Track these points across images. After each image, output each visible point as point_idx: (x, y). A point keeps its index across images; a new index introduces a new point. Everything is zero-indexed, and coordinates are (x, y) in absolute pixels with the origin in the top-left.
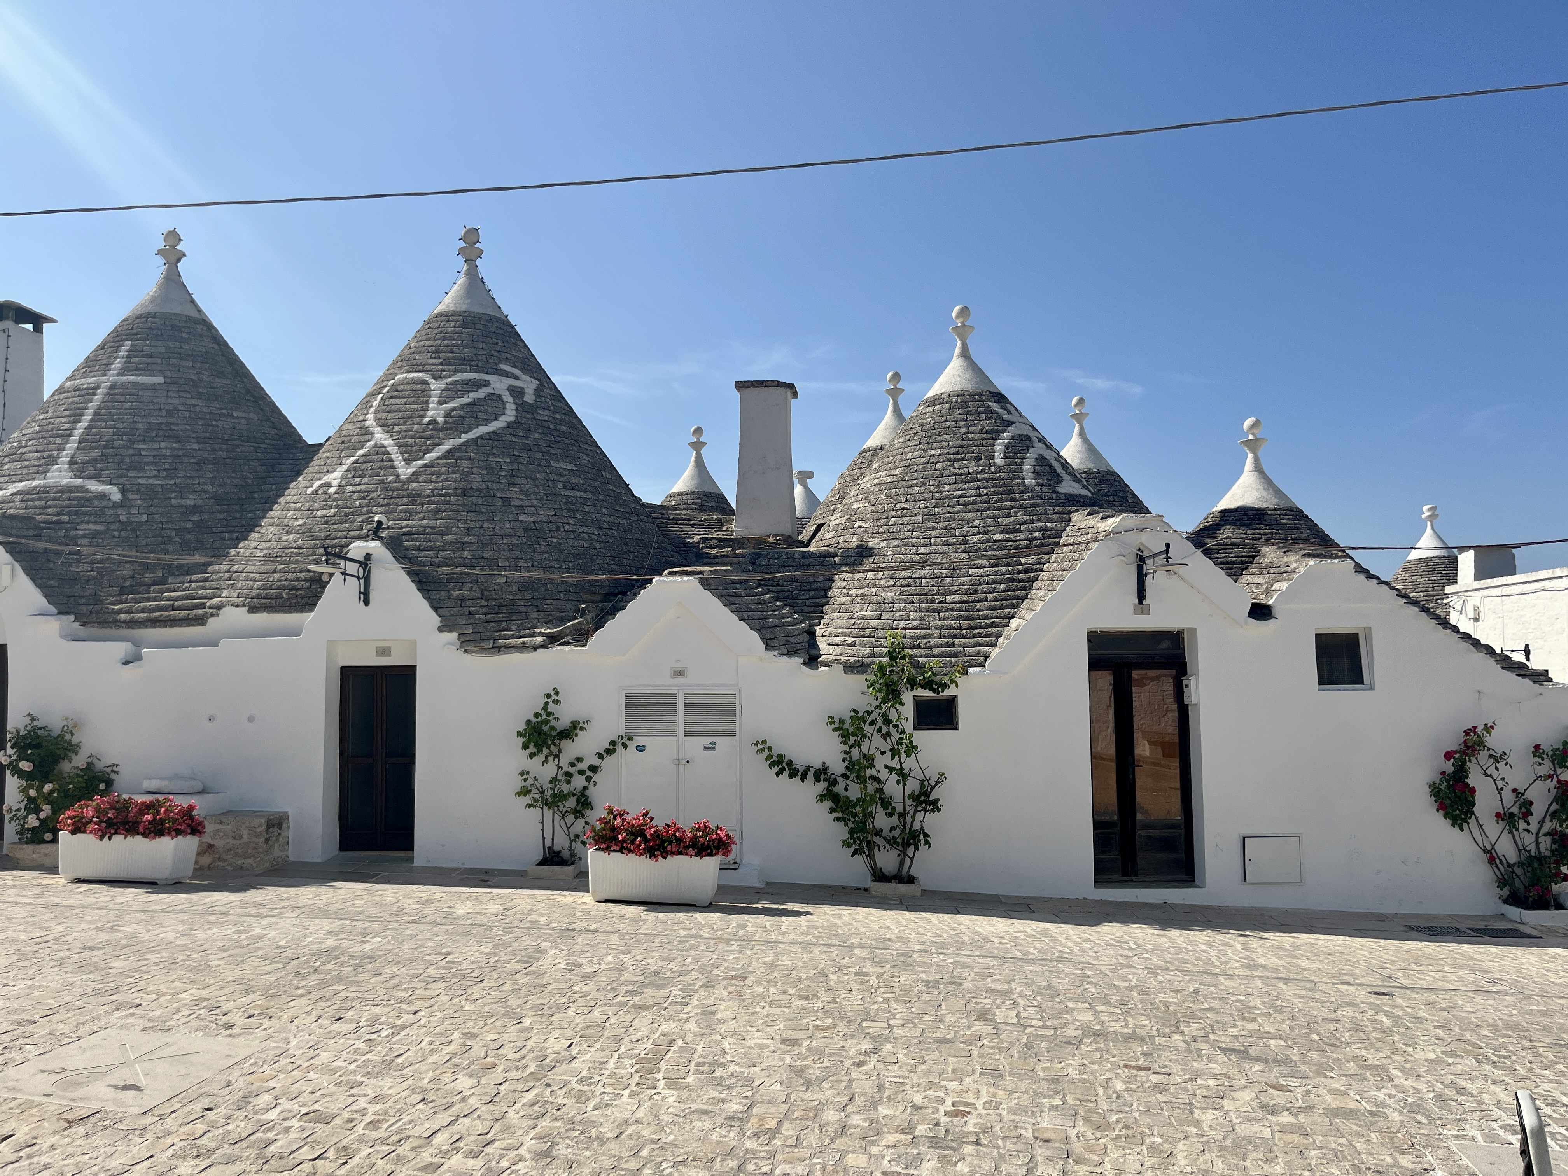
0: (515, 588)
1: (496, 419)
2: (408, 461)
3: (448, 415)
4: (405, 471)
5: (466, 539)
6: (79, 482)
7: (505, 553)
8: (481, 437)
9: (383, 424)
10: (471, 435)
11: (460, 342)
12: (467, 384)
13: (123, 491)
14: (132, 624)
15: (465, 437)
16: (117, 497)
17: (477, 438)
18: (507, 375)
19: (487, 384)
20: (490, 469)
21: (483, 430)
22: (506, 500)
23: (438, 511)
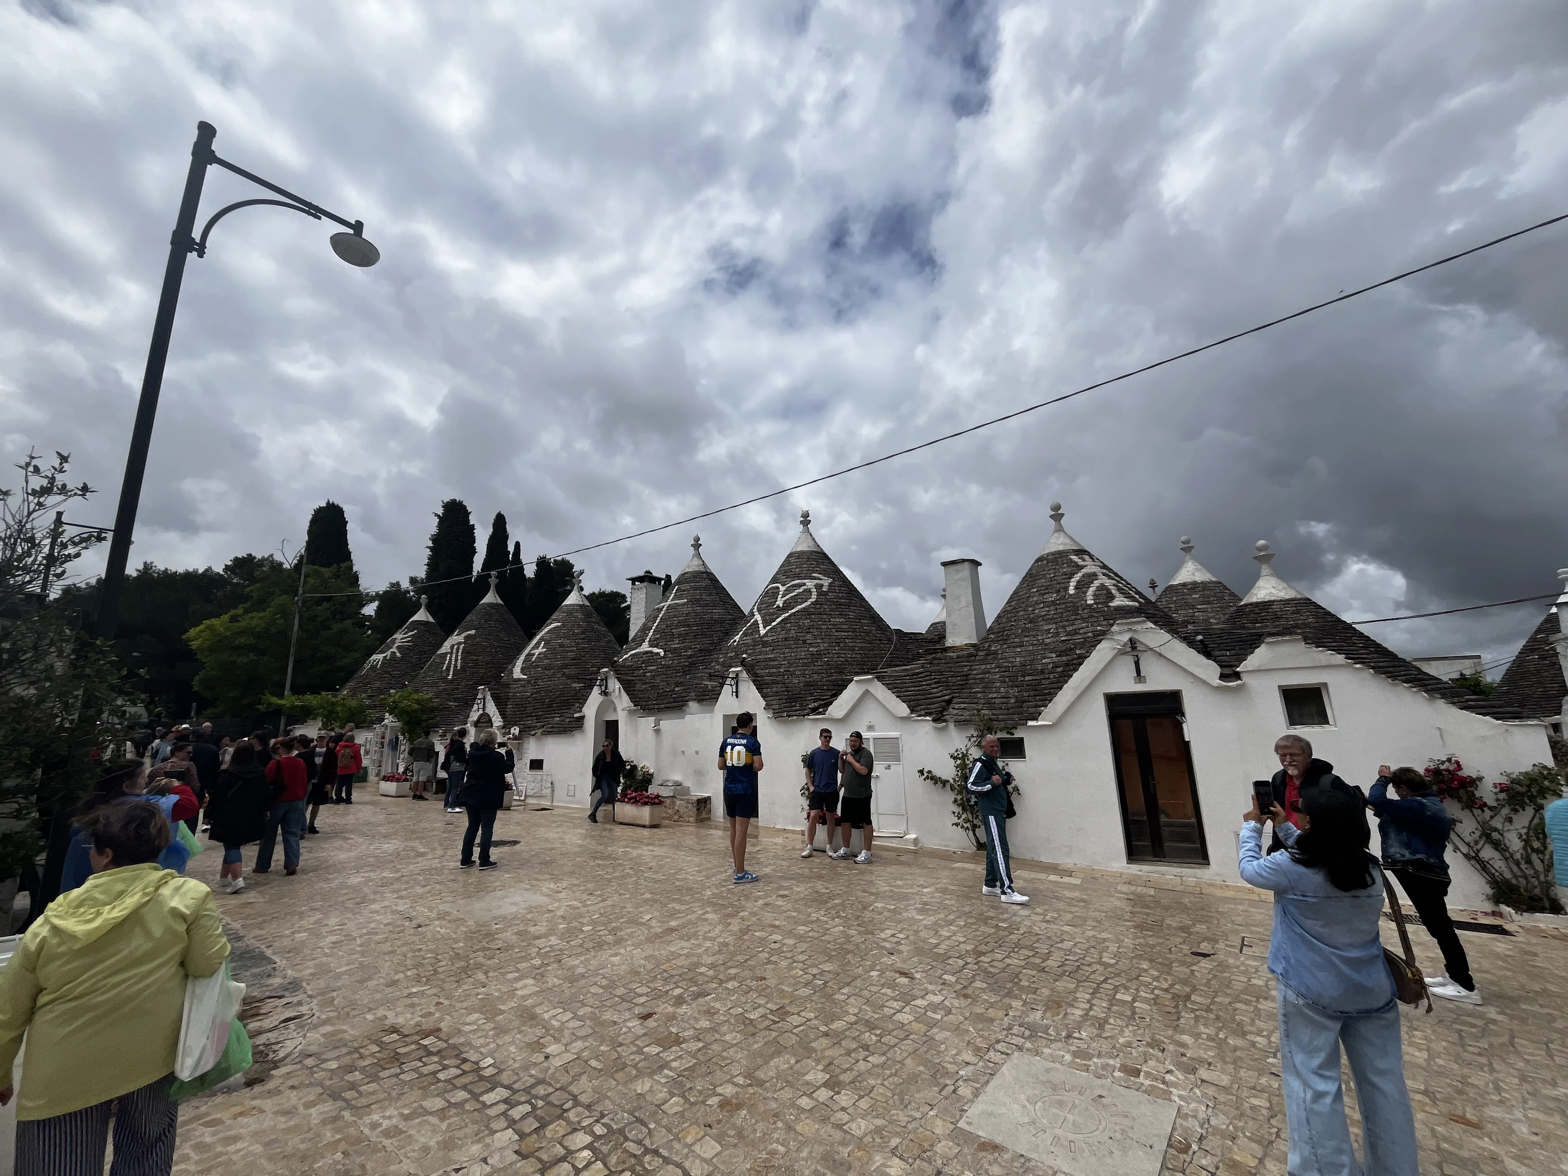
0: (802, 685)
1: (806, 601)
2: (764, 627)
3: (785, 602)
4: (763, 632)
6: (650, 649)
7: (800, 668)
8: (798, 611)
9: (759, 610)
10: (793, 611)
11: (796, 566)
12: (796, 586)
13: (665, 651)
14: (660, 710)
15: (791, 612)
16: (662, 654)
17: (796, 612)
18: (815, 578)
19: (804, 584)
20: (799, 627)
21: (800, 607)
22: (804, 642)
23: (774, 650)
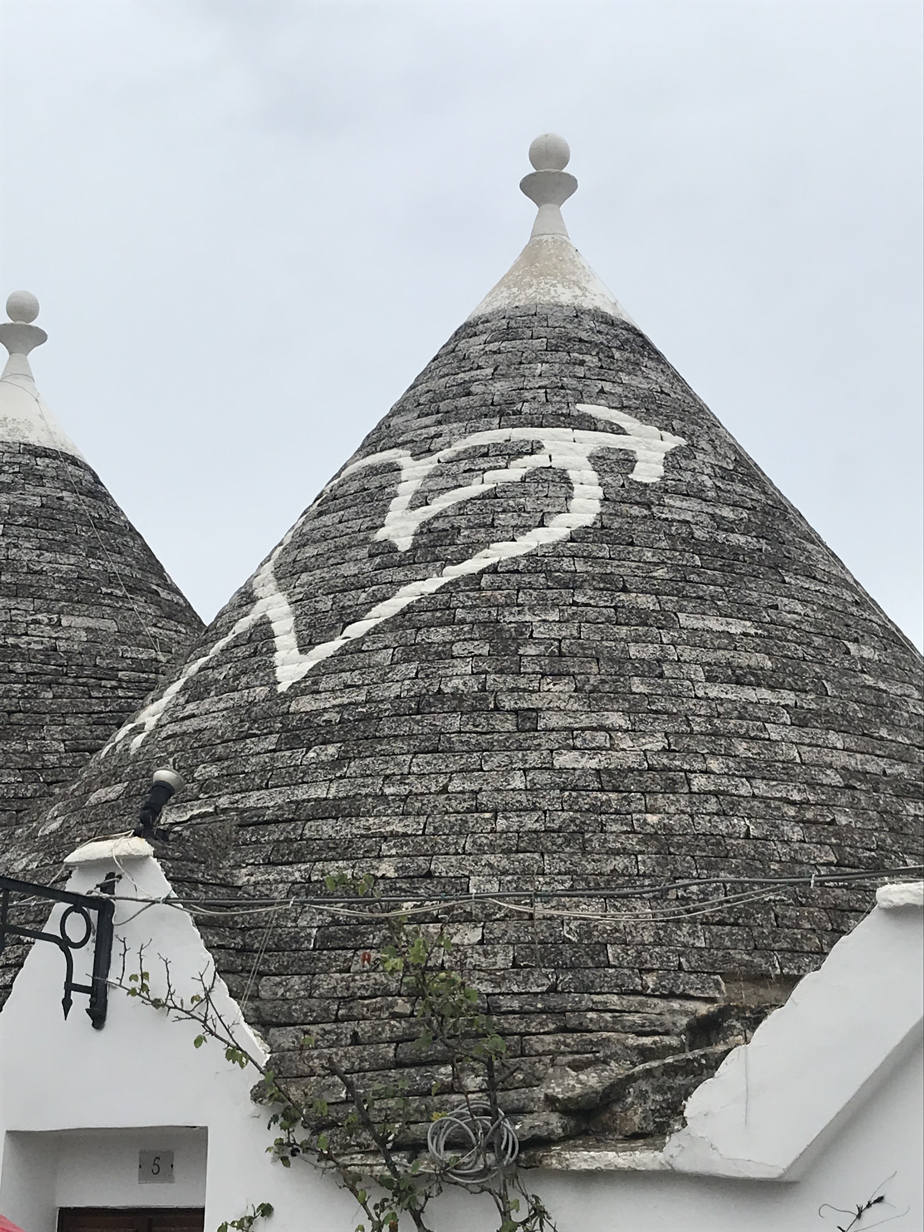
1: (541, 524)
2: (305, 646)
3: (426, 528)
5: (397, 827)
7: (492, 859)
8: (493, 570)
9: (285, 575)
11: (490, 371)
12: (486, 455)
17: (482, 572)
18: (593, 425)
19: (535, 448)
20: (501, 643)
22: (528, 718)
